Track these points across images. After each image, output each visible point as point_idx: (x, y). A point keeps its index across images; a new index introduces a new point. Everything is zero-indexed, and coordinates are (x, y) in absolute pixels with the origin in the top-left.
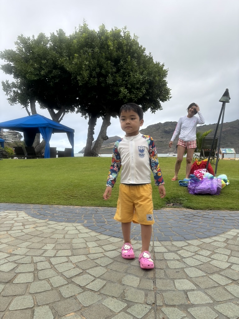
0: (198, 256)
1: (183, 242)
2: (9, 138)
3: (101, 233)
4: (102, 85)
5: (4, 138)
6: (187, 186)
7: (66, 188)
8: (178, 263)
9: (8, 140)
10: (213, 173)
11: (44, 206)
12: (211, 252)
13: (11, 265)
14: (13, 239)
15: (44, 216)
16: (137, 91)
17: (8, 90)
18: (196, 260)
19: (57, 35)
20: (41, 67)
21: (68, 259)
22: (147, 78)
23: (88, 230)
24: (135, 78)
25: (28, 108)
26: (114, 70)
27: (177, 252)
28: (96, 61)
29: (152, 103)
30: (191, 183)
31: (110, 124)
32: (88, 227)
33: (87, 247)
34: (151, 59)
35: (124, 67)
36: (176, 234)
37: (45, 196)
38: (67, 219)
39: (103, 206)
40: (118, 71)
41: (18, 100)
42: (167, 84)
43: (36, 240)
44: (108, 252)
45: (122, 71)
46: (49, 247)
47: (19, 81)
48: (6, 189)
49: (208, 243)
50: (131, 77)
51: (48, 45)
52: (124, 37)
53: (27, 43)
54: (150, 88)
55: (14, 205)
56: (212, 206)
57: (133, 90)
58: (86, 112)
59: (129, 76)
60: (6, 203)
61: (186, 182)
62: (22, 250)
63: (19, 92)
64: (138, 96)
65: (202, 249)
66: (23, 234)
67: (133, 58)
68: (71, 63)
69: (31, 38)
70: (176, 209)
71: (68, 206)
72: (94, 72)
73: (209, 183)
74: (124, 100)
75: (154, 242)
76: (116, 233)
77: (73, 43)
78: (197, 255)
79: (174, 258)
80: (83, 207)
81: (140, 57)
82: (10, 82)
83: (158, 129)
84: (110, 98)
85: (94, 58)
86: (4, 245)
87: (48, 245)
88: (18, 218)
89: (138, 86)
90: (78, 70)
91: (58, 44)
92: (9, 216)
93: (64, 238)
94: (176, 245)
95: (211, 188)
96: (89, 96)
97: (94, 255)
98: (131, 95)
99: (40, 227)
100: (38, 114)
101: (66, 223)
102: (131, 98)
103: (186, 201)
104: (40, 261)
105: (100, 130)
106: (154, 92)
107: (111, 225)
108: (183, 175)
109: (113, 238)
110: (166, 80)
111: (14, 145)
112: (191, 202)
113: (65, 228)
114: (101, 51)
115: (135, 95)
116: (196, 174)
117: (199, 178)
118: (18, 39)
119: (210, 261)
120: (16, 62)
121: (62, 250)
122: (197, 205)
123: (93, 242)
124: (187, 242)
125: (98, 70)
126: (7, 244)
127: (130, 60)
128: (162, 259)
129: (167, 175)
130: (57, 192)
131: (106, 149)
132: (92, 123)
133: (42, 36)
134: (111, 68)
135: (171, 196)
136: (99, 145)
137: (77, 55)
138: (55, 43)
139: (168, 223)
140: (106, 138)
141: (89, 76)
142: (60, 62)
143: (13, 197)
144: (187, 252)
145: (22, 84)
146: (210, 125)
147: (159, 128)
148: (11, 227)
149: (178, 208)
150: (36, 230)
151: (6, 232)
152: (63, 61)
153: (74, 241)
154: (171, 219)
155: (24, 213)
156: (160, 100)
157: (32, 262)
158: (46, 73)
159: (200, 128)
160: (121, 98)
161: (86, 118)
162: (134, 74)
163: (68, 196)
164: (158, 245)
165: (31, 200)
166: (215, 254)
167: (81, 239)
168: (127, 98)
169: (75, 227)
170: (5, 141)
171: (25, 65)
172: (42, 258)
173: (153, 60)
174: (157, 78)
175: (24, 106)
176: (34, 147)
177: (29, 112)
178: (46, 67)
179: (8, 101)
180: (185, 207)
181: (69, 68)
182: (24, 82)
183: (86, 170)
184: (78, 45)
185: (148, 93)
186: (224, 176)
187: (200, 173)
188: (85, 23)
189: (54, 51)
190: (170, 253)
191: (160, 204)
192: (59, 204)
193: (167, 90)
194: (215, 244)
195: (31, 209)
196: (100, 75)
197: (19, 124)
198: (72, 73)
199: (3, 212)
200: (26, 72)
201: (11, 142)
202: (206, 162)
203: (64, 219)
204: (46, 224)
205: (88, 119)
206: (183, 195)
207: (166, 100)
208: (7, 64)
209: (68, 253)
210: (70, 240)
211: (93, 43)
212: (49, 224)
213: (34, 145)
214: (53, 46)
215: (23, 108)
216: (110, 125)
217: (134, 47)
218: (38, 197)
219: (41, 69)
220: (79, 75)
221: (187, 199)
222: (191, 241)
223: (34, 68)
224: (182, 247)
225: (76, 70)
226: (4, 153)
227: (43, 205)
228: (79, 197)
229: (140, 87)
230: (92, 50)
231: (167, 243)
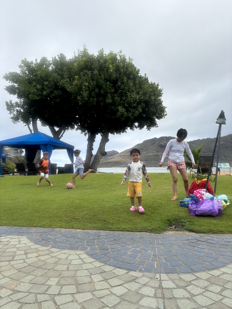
0: (209, 293)
1: (191, 275)
2: (10, 153)
3: (105, 263)
4: (101, 104)
5: (6, 153)
6: (188, 207)
7: (68, 210)
8: (189, 303)
9: (9, 155)
10: (213, 192)
11: (46, 230)
12: (222, 288)
13: (14, 305)
14: (16, 271)
15: (47, 242)
16: (133, 109)
17: (12, 109)
18: (207, 298)
19: (58, 59)
20: (43, 88)
21: (74, 297)
22: (143, 98)
23: (91, 260)
24: (132, 97)
25: (30, 126)
26: (113, 91)
27: (186, 288)
28: (95, 83)
29: (149, 121)
30: (191, 204)
31: (109, 140)
32: (91, 255)
33: (92, 282)
34: (146, 79)
35: (122, 88)
36: (182, 264)
37: (46, 218)
38: (69, 246)
39: (105, 229)
40: (116, 91)
41: (20, 119)
42: (163, 103)
43: (39, 272)
44: (114, 288)
45: (119, 92)
46: (53, 281)
47: (22, 101)
48: (8, 210)
49: (217, 276)
50: (128, 97)
51: (50, 68)
52: (120, 60)
53: (30, 67)
54: (146, 107)
55: (16, 229)
56: (215, 229)
57: (130, 109)
58: (85, 129)
59: (127, 96)
60: (8, 226)
61: (186, 203)
62: (24, 287)
63: (22, 110)
64: (134, 114)
65: (212, 283)
66: (26, 265)
67: (130, 80)
68: (71, 85)
69: (34, 62)
70: (178, 232)
71: (70, 229)
72: (93, 92)
73: (210, 205)
74: (121, 118)
75: (161, 274)
76: (121, 263)
77: (73, 66)
78: (207, 292)
79: (184, 296)
80: (85, 231)
81: (135, 78)
82: (13, 102)
83: (153, 144)
84: (109, 116)
85: (93, 80)
86: (7, 280)
87: (51, 279)
88: (20, 244)
89: (135, 105)
90: (78, 91)
91: (59, 67)
92: (11, 243)
93: (68, 269)
94: (184, 279)
95: (213, 210)
96: (89, 115)
97: (100, 292)
98: (128, 113)
99: (43, 256)
100: (39, 132)
101: (70, 251)
102: (128, 116)
103: (188, 223)
104: (44, 300)
105: (99, 146)
106: (150, 111)
107: (115, 253)
108: (182, 194)
109: (118, 269)
110: (161, 99)
111: (15, 159)
112: (193, 225)
113: (68, 257)
114: (101, 73)
115: (132, 114)
116: (196, 194)
117: (199, 198)
118: (22, 63)
119: (222, 299)
120: (20, 83)
121: (67, 286)
122: (200, 229)
123: (98, 275)
124: (195, 274)
125: (97, 90)
126: (9, 278)
127: (126, 81)
128: (171, 297)
129: (167, 194)
130: (59, 214)
131: (103, 163)
132: (91, 140)
133: (44, 60)
134: (110, 89)
135: (173, 218)
136: (98, 161)
137: (78, 77)
138: (57, 66)
139: (173, 250)
140: (105, 154)
141: (88, 96)
142: (61, 84)
143: (14, 219)
144: (197, 288)
145: (25, 103)
146: (204, 139)
147: (155, 143)
148: (14, 257)
149: (181, 231)
150: (39, 259)
151: (8, 263)
152: (64, 82)
153: (79, 273)
154: (174, 244)
155: (26, 239)
156: (156, 118)
157: (36, 301)
158: (47, 93)
159: (195, 142)
160: (119, 116)
161: (85, 134)
162: (131, 94)
163: (70, 218)
164: (165, 279)
165: (33, 223)
166: (226, 290)
167: (85, 270)
168: (124, 116)
169: (78, 255)
170: (7, 156)
171: (28, 86)
172: (46, 297)
173: (148, 80)
174: (153, 98)
175: (26, 124)
176: (35, 163)
177: (31, 129)
178: (48, 88)
179: (12, 119)
180: (187, 230)
181: (69, 88)
182: (26, 101)
183: (86, 187)
184: (78, 68)
185: (144, 111)
186: (224, 197)
187: (200, 193)
188: (85, 48)
189: (56, 73)
190: (179, 290)
191: (163, 227)
192: (61, 227)
193: (162, 108)
194: (224, 277)
195: (33, 233)
196: (98, 95)
197: (21, 142)
198: (72, 94)
199: (5, 237)
200: (29, 92)
201: (12, 156)
202: (205, 182)
203: (66, 245)
204: (49, 252)
205: (87, 136)
206: (184, 217)
207: (162, 118)
208: (11, 85)
209: (73, 289)
210: (74, 273)
211: (92, 66)
212: (52, 252)
213: (35, 161)
214: (55, 69)
215: (25, 125)
216: (108, 142)
217: (130, 69)
218: (40, 219)
219: (43, 89)
220: (79, 95)
221: (189, 221)
222: (199, 273)
223: (36, 89)
224: (190, 281)
225: (77, 90)
226: (6, 169)
227: (45, 228)
228: (81, 219)
229: (136, 106)
230: (91, 73)
231: (174, 276)
